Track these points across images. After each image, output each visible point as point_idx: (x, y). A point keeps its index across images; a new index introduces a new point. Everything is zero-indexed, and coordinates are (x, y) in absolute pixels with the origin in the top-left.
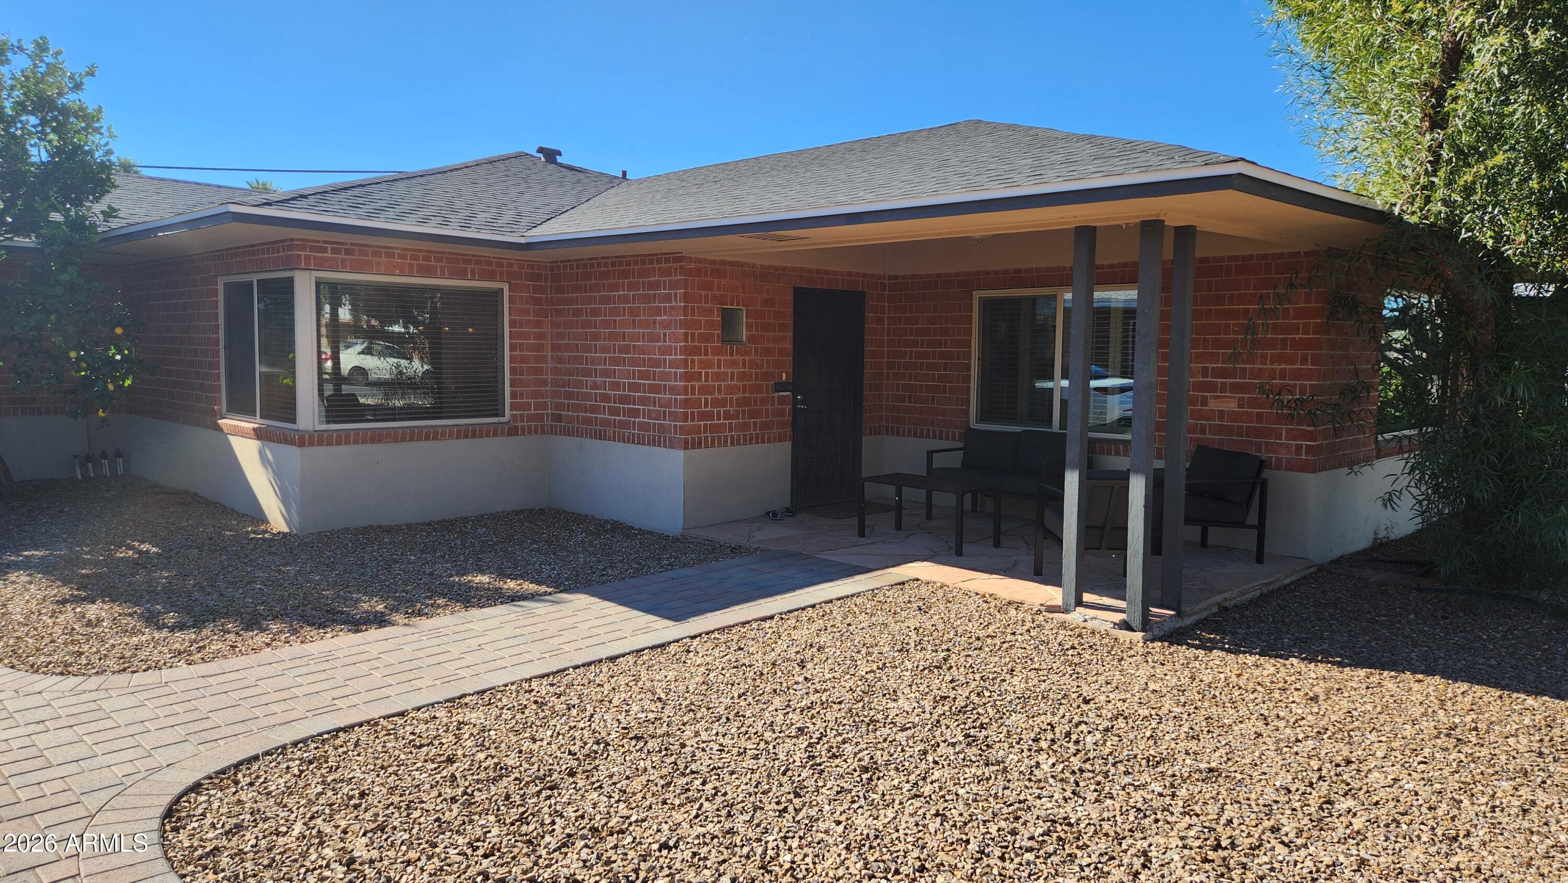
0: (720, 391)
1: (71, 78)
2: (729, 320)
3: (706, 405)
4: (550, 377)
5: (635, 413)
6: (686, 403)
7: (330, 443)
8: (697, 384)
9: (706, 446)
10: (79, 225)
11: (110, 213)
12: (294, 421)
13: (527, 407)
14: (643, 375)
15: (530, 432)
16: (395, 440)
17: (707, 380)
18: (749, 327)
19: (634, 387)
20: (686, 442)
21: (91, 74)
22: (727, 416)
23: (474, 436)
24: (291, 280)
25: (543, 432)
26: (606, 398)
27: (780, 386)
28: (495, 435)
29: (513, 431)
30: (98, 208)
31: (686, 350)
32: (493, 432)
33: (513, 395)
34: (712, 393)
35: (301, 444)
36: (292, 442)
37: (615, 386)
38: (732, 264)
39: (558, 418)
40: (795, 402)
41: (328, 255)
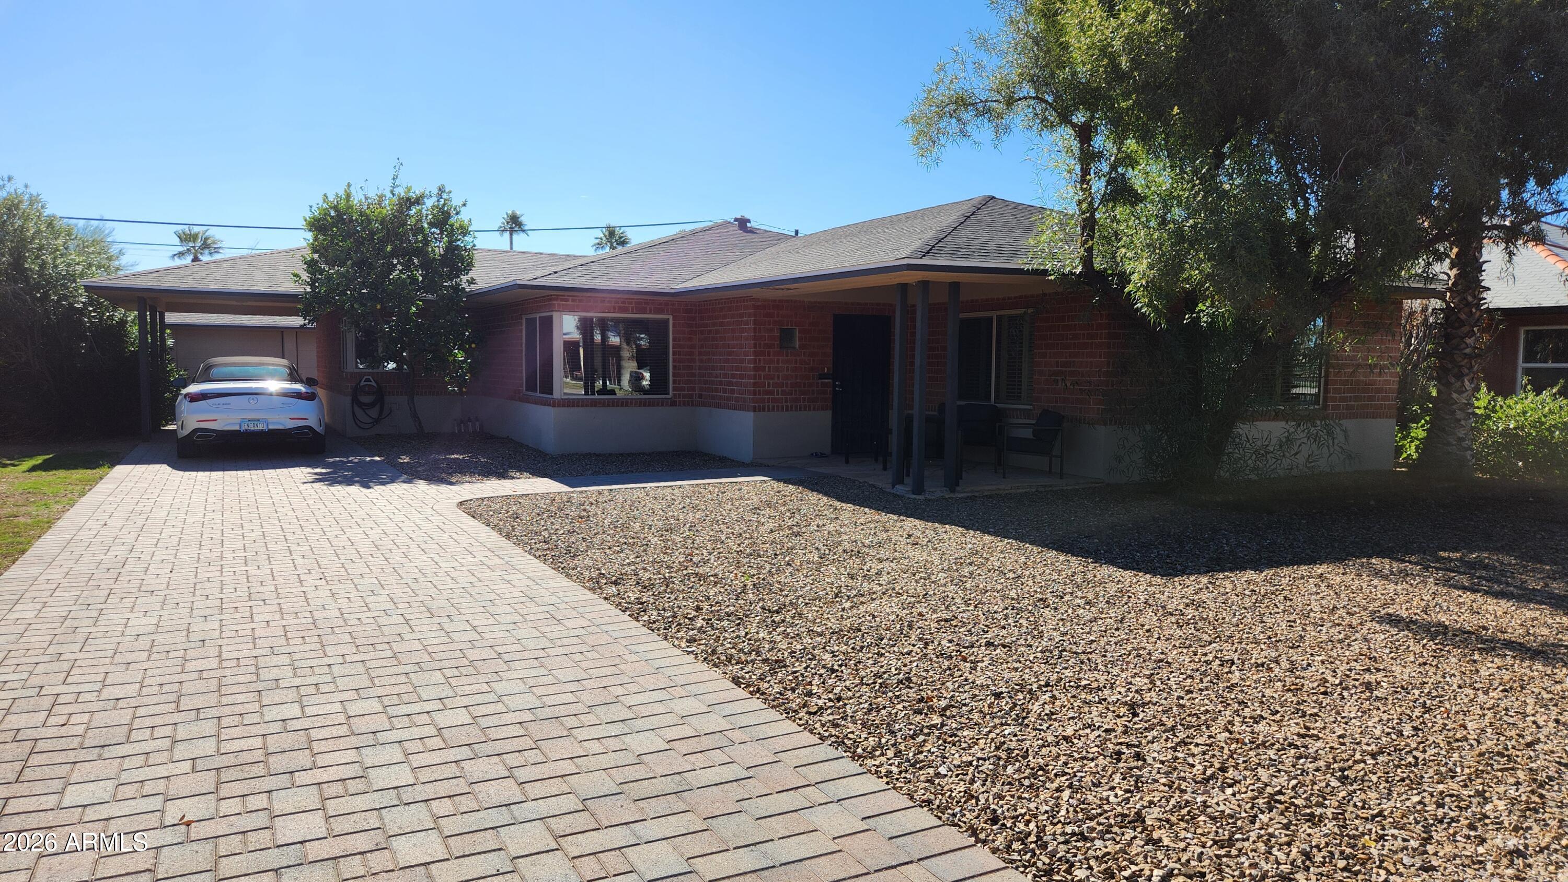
0: (778, 378)
1: (455, 209)
2: (786, 335)
3: (769, 386)
4: (697, 371)
5: (733, 391)
6: (755, 384)
7: (568, 406)
8: (762, 374)
9: (769, 411)
10: (457, 289)
11: (472, 282)
12: (552, 394)
13: (683, 389)
14: (737, 369)
15: (684, 405)
16: (604, 406)
17: (769, 371)
18: (800, 340)
19: (733, 376)
20: (755, 407)
21: (464, 205)
22: (784, 393)
23: (649, 405)
24: (552, 316)
25: (693, 405)
26: (721, 383)
27: (822, 376)
28: (662, 405)
29: (673, 404)
30: (464, 278)
31: (755, 353)
32: (662, 403)
33: (674, 382)
34: (772, 379)
35: (554, 406)
36: (549, 405)
37: (725, 375)
38: (787, 301)
39: (700, 396)
40: (835, 386)
41: (570, 303)
